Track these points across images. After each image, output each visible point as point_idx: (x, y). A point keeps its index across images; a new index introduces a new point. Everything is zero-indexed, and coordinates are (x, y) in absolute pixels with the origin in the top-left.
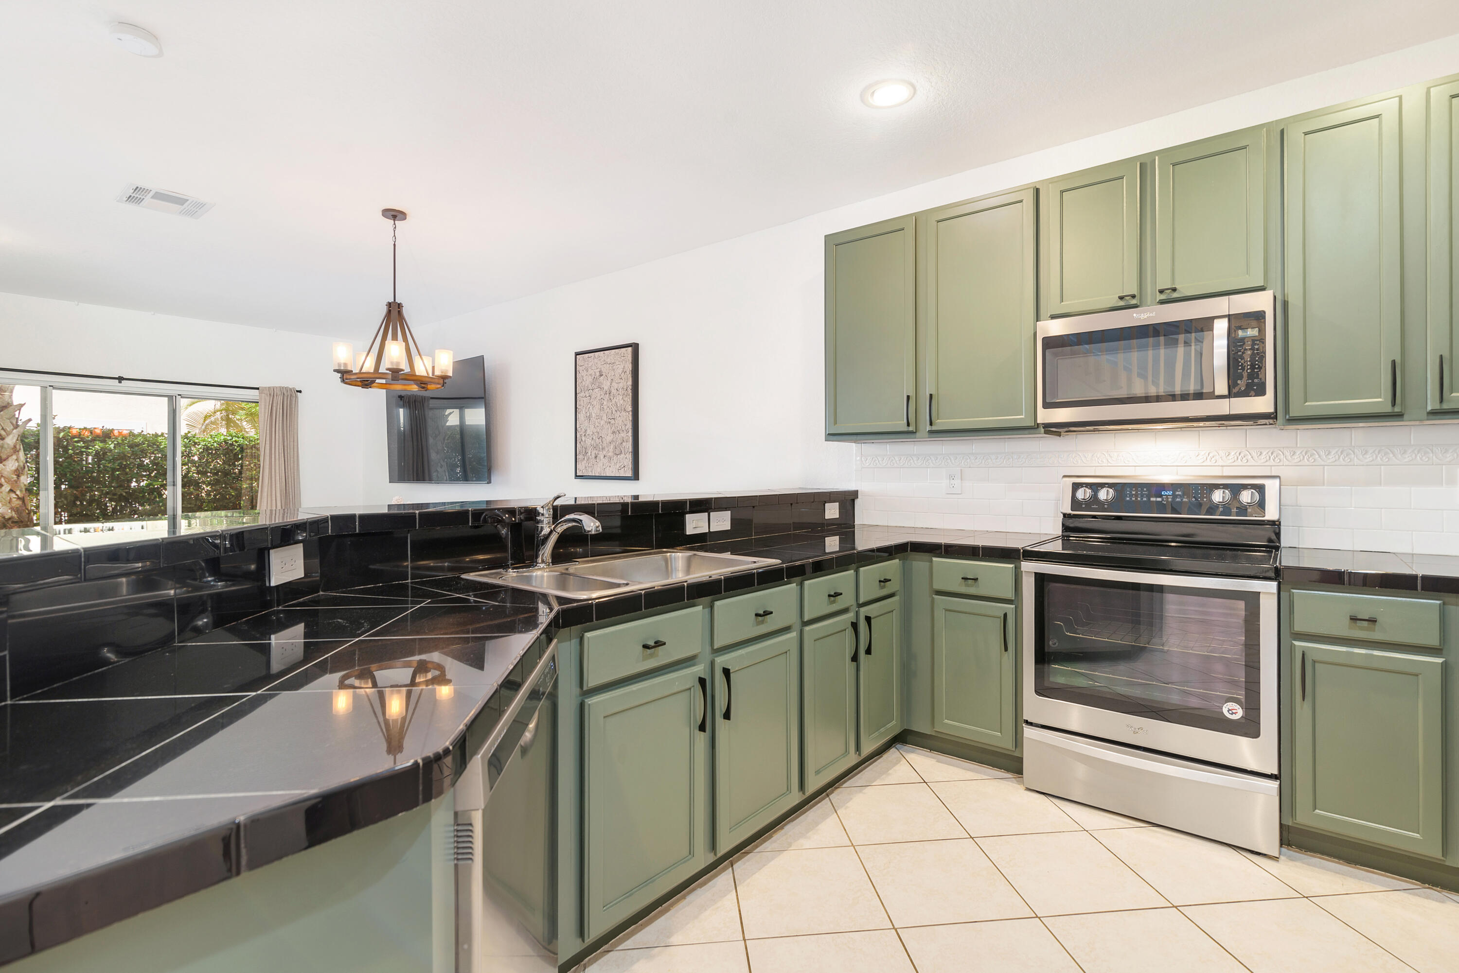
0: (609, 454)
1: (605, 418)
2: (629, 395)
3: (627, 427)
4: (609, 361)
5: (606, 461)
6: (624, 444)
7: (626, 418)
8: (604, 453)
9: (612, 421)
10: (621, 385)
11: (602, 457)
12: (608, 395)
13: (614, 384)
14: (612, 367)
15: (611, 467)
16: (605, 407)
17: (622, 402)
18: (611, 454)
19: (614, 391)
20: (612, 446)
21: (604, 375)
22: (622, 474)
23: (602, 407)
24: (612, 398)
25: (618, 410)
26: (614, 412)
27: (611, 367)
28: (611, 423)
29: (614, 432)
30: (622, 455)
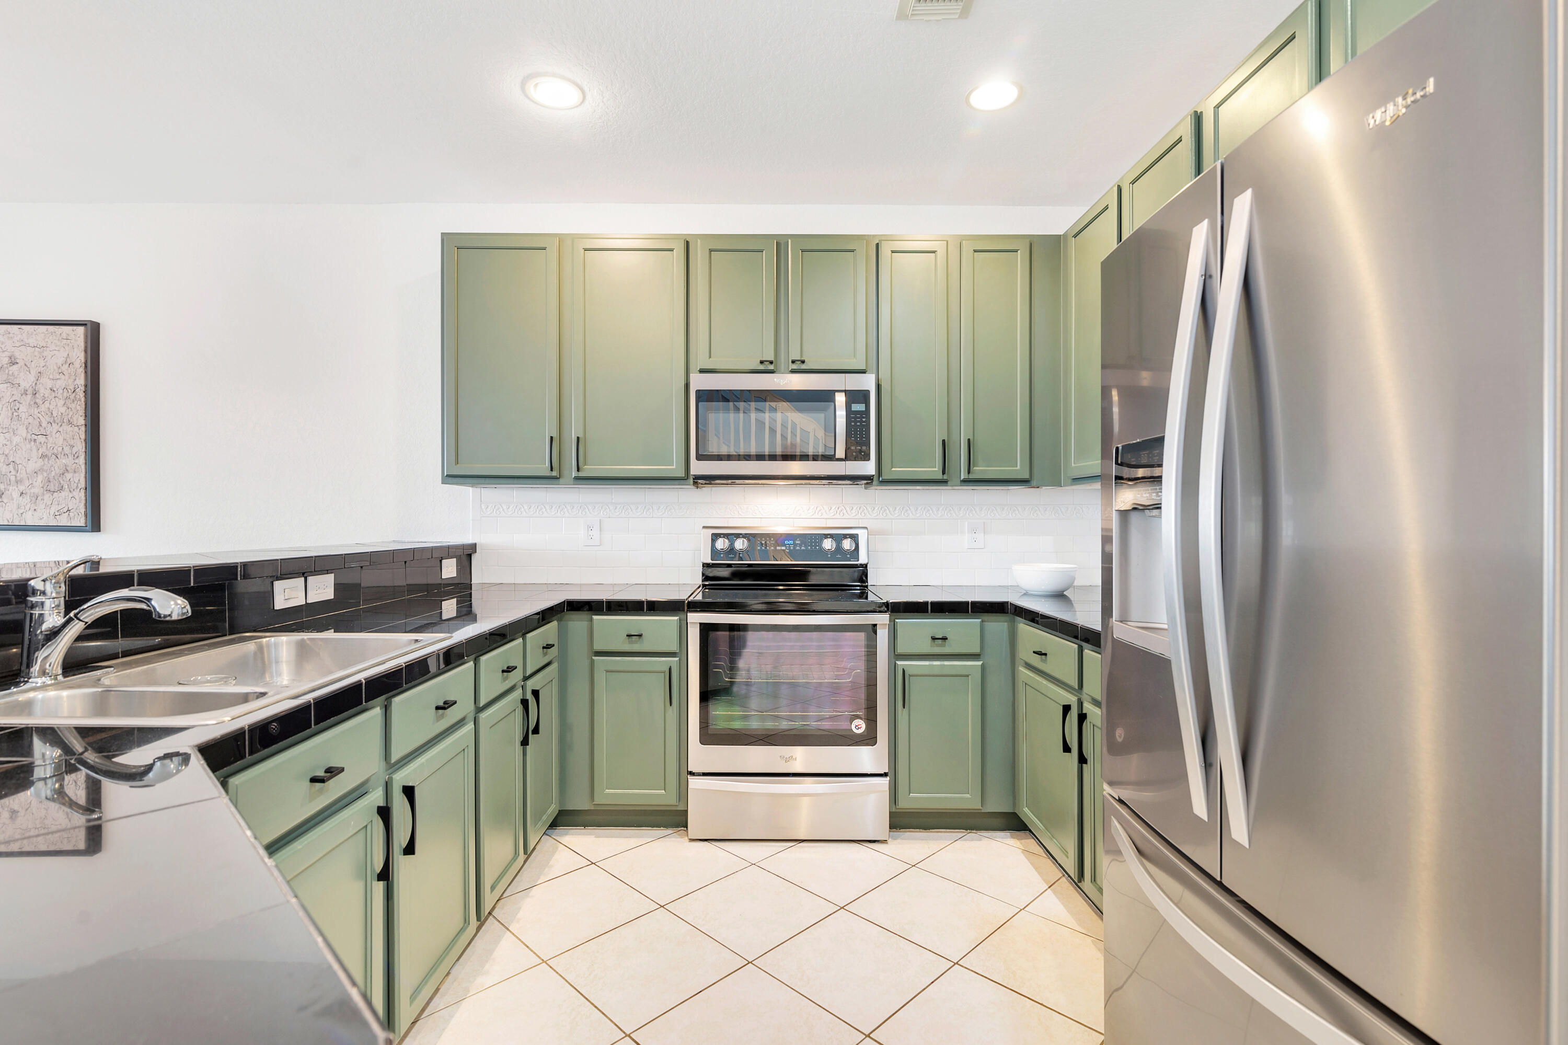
0: (32, 491)
1: (22, 431)
2: (81, 401)
3: (75, 450)
4: (32, 342)
5: (26, 500)
6: (69, 476)
7: (73, 436)
8: (22, 488)
9: (41, 439)
10: (61, 383)
11: (16, 495)
12: (29, 397)
13: (43, 380)
14: (40, 353)
15: (38, 510)
16: (23, 416)
17: (63, 410)
18: (36, 490)
19: (42, 391)
20: (40, 478)
21: (21, 363)
22: (63, 521)
23: (15, 414)
24: (39, 401)
25: (54, 421)
26: (44, 424)
27: (36, 353)
28: (38, 442)
29: (43, 456)
30: (63, 494)
